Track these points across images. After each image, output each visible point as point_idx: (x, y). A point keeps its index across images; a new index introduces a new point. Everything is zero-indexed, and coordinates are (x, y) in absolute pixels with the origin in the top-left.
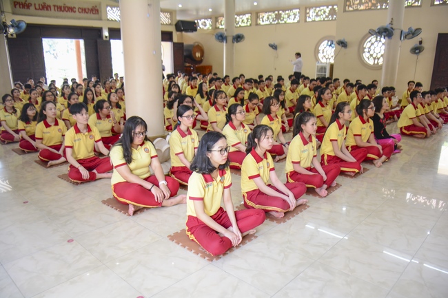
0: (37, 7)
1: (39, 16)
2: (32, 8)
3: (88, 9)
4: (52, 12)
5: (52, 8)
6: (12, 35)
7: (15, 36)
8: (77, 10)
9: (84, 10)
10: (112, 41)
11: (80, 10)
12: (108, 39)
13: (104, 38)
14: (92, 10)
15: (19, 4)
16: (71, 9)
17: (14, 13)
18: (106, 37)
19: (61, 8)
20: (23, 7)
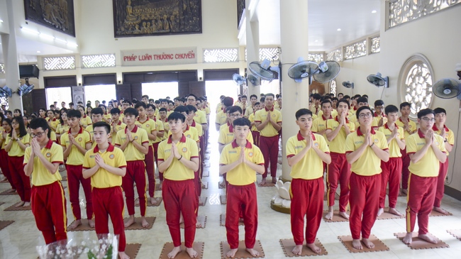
0: (141, 58)
1: (141, 65)
2: (137, 59)
3: (185, 54)
4: (153, 61)
5: (153, 57)
6: (120, 82)
7: (122, 83)
8: (174, 56)
9: (181, 56)
10: (207, 82)
11: (177, 57)
12: (202, 80)
13: (199, 80)
14: (188, 55)
15: (127, 57)
16: (169, 57)
17: (122, 66)
18: (201, 78)
19: (160, 56)
20: (130, 60)
